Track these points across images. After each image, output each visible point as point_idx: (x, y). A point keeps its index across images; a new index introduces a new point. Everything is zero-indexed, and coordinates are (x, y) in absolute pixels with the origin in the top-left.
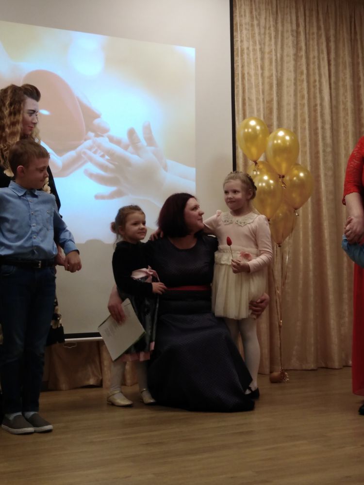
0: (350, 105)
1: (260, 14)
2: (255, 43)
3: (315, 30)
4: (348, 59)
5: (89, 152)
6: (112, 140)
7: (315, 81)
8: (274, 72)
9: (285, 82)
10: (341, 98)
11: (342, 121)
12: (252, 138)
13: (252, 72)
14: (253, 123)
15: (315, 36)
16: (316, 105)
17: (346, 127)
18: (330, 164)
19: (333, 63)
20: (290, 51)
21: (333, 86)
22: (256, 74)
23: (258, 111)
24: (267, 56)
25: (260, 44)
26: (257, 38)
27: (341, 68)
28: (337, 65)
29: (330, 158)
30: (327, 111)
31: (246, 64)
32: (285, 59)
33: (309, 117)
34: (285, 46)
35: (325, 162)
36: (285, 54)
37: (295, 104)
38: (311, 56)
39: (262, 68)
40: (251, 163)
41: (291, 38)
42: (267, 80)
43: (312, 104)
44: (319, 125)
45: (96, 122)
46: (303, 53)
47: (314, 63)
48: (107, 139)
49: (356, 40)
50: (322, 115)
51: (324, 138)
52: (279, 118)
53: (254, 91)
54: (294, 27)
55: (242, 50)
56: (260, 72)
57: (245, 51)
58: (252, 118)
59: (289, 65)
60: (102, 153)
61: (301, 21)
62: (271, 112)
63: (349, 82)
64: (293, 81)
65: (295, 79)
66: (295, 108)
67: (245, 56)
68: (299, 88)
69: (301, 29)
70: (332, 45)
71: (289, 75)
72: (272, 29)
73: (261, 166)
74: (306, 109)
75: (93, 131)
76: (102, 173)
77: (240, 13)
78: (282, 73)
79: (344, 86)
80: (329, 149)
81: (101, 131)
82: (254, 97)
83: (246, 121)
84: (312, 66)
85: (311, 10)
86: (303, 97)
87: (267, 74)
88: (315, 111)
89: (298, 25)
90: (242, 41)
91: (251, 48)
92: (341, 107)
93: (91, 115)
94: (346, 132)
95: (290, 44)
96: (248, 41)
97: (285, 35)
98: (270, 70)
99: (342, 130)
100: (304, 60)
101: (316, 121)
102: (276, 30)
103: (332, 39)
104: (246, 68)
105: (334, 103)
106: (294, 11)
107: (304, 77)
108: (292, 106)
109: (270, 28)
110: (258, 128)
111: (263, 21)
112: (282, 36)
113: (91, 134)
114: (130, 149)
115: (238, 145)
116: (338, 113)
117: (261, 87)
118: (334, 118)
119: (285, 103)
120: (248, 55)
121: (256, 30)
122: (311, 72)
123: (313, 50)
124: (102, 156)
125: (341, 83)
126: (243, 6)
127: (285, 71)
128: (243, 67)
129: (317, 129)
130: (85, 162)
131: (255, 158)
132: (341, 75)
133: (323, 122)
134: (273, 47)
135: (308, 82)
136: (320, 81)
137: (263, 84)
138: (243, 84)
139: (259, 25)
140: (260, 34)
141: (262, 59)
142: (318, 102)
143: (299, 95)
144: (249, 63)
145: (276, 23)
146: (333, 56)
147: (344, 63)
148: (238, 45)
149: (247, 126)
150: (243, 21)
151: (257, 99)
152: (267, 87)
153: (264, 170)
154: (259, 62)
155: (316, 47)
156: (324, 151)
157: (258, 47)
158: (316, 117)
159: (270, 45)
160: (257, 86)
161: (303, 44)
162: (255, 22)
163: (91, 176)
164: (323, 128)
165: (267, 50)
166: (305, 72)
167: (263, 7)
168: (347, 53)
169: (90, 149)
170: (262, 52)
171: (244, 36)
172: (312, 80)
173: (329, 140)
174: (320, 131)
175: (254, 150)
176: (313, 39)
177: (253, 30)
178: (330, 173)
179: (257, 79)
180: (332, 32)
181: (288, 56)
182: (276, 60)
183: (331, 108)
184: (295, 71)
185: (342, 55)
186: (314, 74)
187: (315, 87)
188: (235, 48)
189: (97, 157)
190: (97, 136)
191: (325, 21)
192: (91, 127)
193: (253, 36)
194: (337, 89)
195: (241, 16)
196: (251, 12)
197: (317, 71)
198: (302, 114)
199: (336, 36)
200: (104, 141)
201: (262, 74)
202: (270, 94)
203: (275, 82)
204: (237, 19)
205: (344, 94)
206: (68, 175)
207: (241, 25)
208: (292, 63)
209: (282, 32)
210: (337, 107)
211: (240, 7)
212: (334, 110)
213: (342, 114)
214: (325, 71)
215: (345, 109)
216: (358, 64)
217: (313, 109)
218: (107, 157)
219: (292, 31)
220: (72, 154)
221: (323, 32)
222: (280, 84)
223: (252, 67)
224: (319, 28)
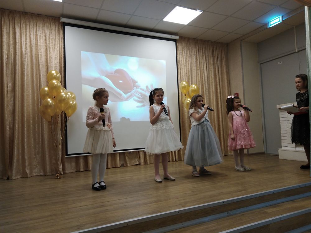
0: (213, 76)
1: (185, 50)
2: (183, 58)
3: (202, 54)
4: (212, 62)
5: (134, 93)
6: (141, 89)
7: (202, 70)
8: (190, 67)
9: (193, 70)
10: (210, 74)
11: (211, 81)
12: (184, 87)
13: (183, 67)
14: (184, 83)
15: (202, 56)
16: (203, 77)
17: (212, 83)
18: (208, 95)
19: (207, 63)
20: (194, 60)
21: (208, 71)
22: (184, 68)
23: (185, 79)
24: (187, 62)
25: (185, 59)
26: (184, 57)
27: (210, 65)
28: (209, 64)
29: (207, 93)
30: (206, 78)
31: (181, 65)
32: (193, 63)
33: (201, 80)
34: (193, 59)
35: (206, 94)
36: (193, 62)
37: (196, 77)
38: (201, 62)
39: (186, 66)
40: (183, 95)
41: (194, 57)
42: (187, 70)
43: (202, 77)
44: (204, 83)
45: (136, 84)
46: (198, 61)
47: (202, 64)
48: (140, 89)
49: (214, 57)
50: (205, 80)
51: (205, 87)
52: (192, 81)
53: (184, 73)
54: (195, 53)
55: (180, 61)
56: (185, 67)
57: (181, 61)
58: (184, 81)
59: (194, 65)
60: (138, 93)
61: (197, 51)
62: (189, 79)
63: (212, 69)
64: (195, 70)
65: (196, 69)
66: (196, 78)
67: (181, 62)
68: (197, 72)
69: (198, 54)
70: (207, 58)
71: (194, 68)
72: (189, 54)
73: (187, 96)
74: (200, 78)
75: (136, 87)
76: (138, 99)
77: (179, 49)
78: (192, 67)
79: (211, 71)
80: (207, 90)
81: (138, 87)
82: (184, 75)
83: (182, 82)
84: (201, 65)
85: (200, 48)
86: (199, 74)
87: (187, 68)
88: (203, 78)
89: (196, 53)
90: (179, 58)
91: (182, 60)
92: (210, 77)
93: (134, 82)
94: (212, 85)
95: (194, 58)
96: (181, 58)
97: (193, 56)
98: (188, 66)
99: (211, 84)
100: (199, 63)
101: (203, 82)
102: (190, 54)
103: (207, 56)
104: (181, 66)
105: (208, 76)
106: (195, 48)
107: (199, 68)
108: (195, 77)
109: (188, 54)
110: (186, 84)
111: (186, 52)
112: (192, 56)
113: (135, 88)
114: (147, 92)
115: (179, 90)
116: (209, 79)
117: (186, 72)
118: (208, 81)
119: (193, 76)
120: (182, 62)
121: (184, 55)
122: (201, 67)
123: (201, 60)
124: (139, 94)
125: (210, 70)
126: (180, 47)
127: (193, 67)
128: (180, 66)
129: (203, 84)
130: (133, 96)
131: (185, 94)
132: (210, 68)
133: (205, 82)
134: (189, 60)
135: (200, 70)
136: (204, 70)
137: (186, 71)
138: (180, 71)
139: (185, 53)
140: (185, 56)
141: (186, 63)
142: (203, 76)
143: (197, 74)
144: (182, 65)
145: (190, 52)
146: (207, 62)
147: (211, 64)
148: (178, 59)
149: (183, 84)
150: (180, 52)
151: (185, 75)
152: (187, 72)
153: (188, 97)
154: (185, 64)
155: (202, 59)
156: (206, 91)
157: (185, 60)
158: (203, 80)
159: (188, 59)
160: (185, 71)
161: (198, 58)
162: (183, 52)
163: (135, 100)
164: (205, 84)
165: (187, 60)
166: (199, 67)
167: (186, 47)
168: (211, 60)
169: (135, 92)
170: (186, 61)
171: (180, 56)
172: (201, 69)
173: (207, 88)
174: (204, 85)
175: (185, 91)
176: (201, 57)
177: (183, 54)
178: (208, 97)
179: (184, 69)
180: (207, 55)
181: (194, 62)
182: (190, 64)
183: (207, 78)
184: (196, 66)
185: (210, 61)
186: (202, 67)
187: (202, 71)
188: (178, 60)
189: (137, 95)
190: (137, 88)
191: (205, 51)
192: (134, 86)
193: (183, 57)
194: (209, 72)
195: (179, 50)
196: (182, 49)
197: (203, 66)
198: (199, 79)
199: (208, 55)
200: (139, 90)
201: (186, 68)
202: (189, 74)
203: (190, 70)
204: (178, 51)
205: (211, 73)
206: (128, 100)
207: (179, 53)
208: (195, 64)
209: (192, 55)
210: (209, 77)
211: (179, 48)
212: (208, 78)
213: (211, 79)
214: (205, 66)
215: (212, 78)
216: (215, 64)
217: (202, 78)
218: (140, 95)
219: (195, 54)
220: (129, 94)
221: (204, 55)
222: (191, 71)
223: (183, 66)
224: (203, 53)
